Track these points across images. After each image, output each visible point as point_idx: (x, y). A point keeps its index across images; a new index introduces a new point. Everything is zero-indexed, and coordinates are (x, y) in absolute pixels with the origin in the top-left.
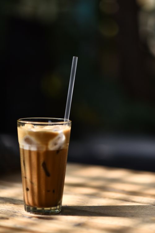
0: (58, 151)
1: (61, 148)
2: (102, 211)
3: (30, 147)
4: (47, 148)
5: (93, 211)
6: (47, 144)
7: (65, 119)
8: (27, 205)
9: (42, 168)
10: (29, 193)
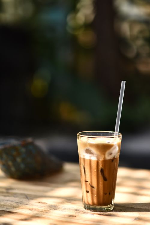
0: (113, 160)
1: (115, 157)
2: (146, 207)
3: (90, 156)
4: (105, 157)
5: (139, 208)
6: (104, 154)
7: (115, 132)
8: (87, 204)
9: (100, 173)
10: (89, 194)
